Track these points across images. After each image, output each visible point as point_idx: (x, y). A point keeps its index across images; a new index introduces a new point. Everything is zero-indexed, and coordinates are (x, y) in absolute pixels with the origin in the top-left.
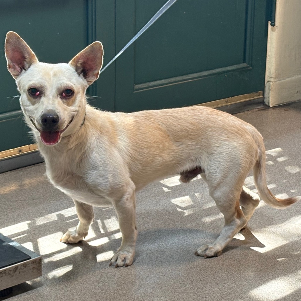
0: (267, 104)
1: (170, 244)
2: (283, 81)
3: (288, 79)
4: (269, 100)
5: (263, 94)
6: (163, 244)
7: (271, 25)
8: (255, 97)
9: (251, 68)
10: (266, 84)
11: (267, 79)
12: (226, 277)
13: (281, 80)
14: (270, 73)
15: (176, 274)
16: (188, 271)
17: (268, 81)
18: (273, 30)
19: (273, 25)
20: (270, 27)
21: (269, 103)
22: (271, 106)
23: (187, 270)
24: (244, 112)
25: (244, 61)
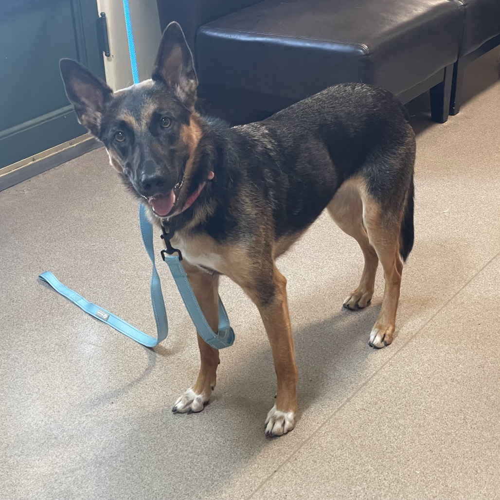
1: (14, 343)
6: (7, 344)
7: (106, 55)
12: (75, 377)
15: (22, 383)
16: (35, 377)
18: (109, 60)
19: (108, 55)
20: (105, 57)
23: (33, 375)
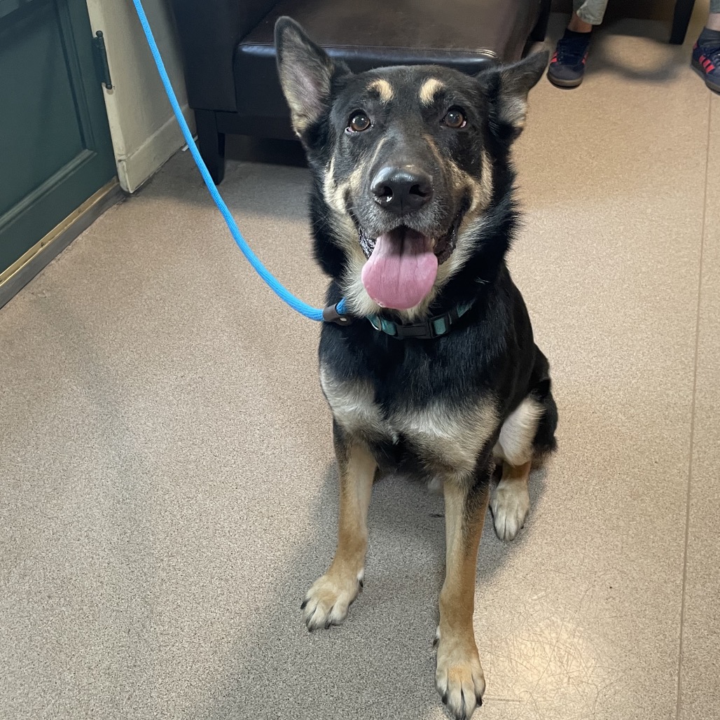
0: (126, 190)
2: (136, 153)
3: (141, 147)
4: (127, 186)
5: (118, 180)
7: (107, 87)
8: (110, 189)
9: (96, 154)
10: (119, 166)
11: (117, 158)
13: (134, 153)
14: (119, 149)
17: (120, 161)
18: (110, 93)
19: (109, 87)
20: (105, 90)
21: (128, 189)
22: (131, 192)
24: (102, 213)
25: (85, 147)
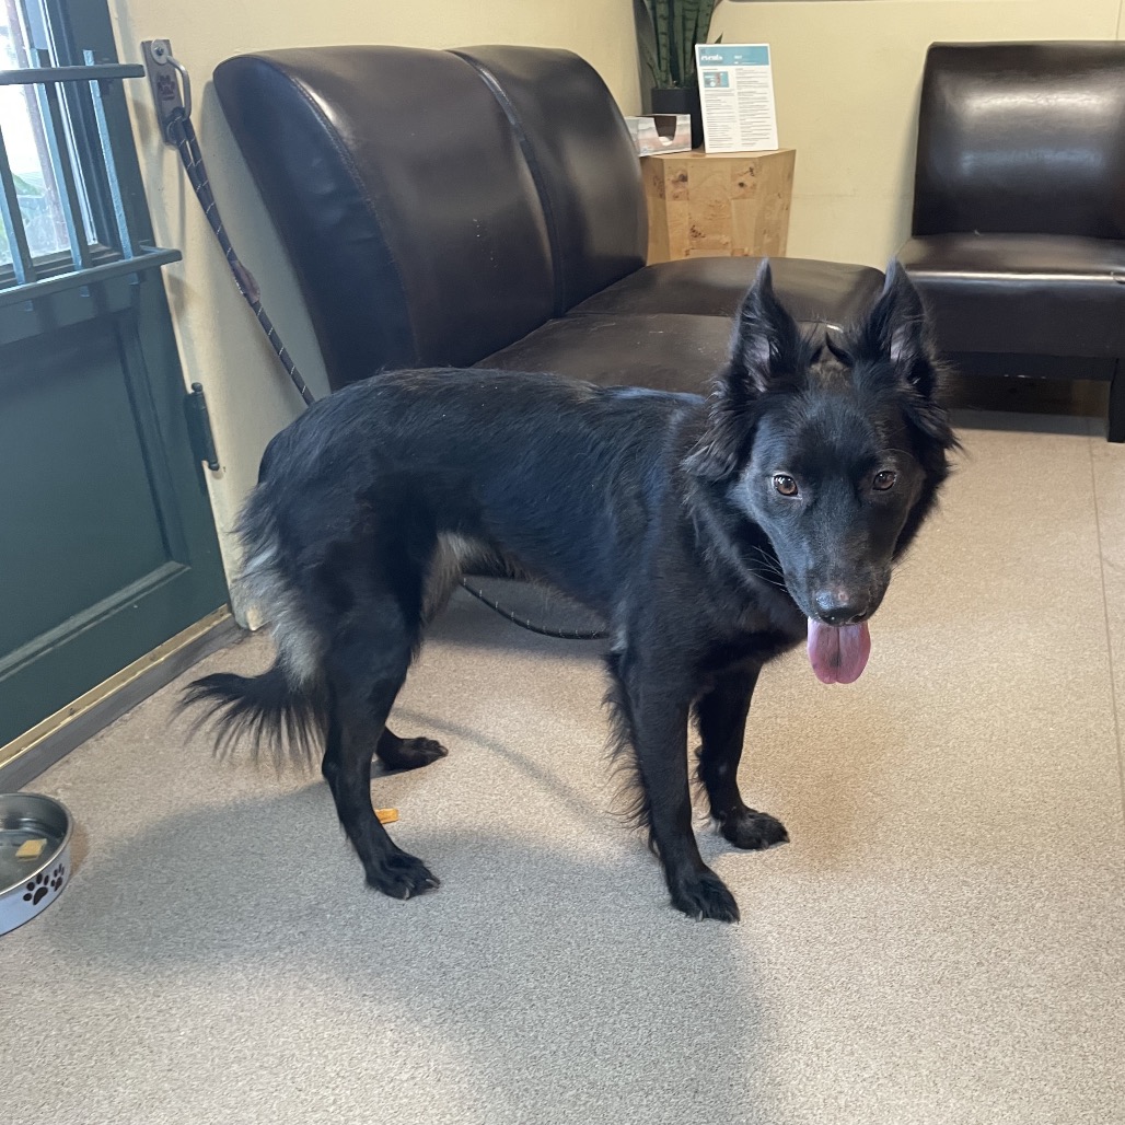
7: (210, 467)
9: (188, 568)
18: (217, 477)
19: (215, 467)
20: (208, 472)
25: (169, 557)
